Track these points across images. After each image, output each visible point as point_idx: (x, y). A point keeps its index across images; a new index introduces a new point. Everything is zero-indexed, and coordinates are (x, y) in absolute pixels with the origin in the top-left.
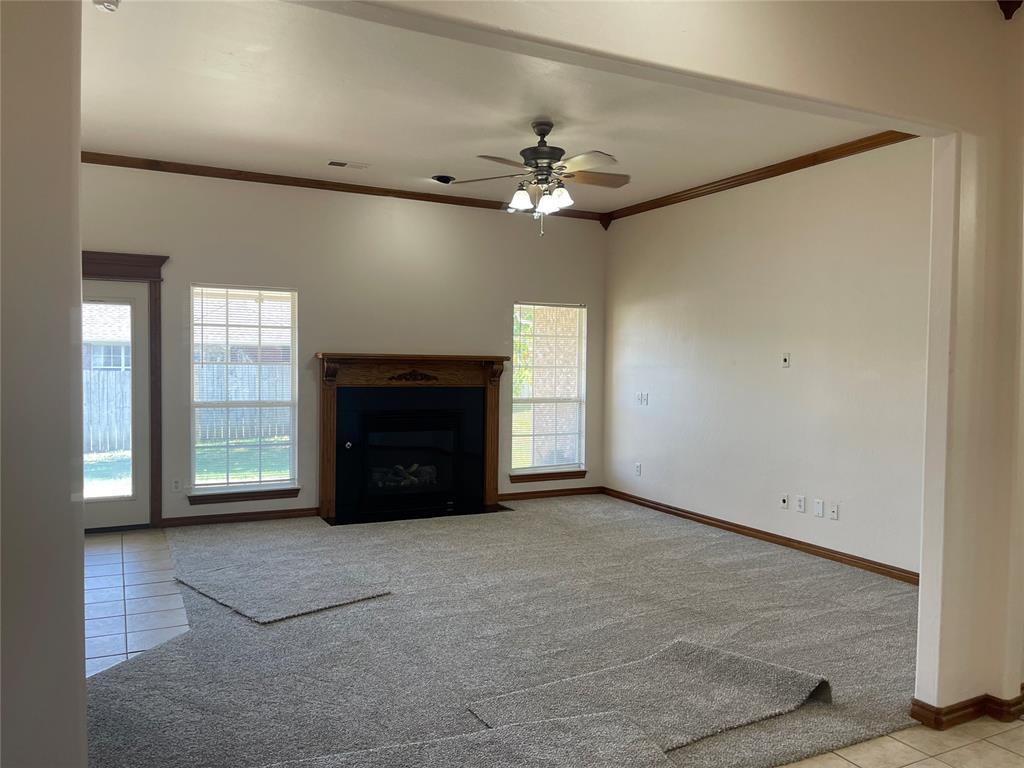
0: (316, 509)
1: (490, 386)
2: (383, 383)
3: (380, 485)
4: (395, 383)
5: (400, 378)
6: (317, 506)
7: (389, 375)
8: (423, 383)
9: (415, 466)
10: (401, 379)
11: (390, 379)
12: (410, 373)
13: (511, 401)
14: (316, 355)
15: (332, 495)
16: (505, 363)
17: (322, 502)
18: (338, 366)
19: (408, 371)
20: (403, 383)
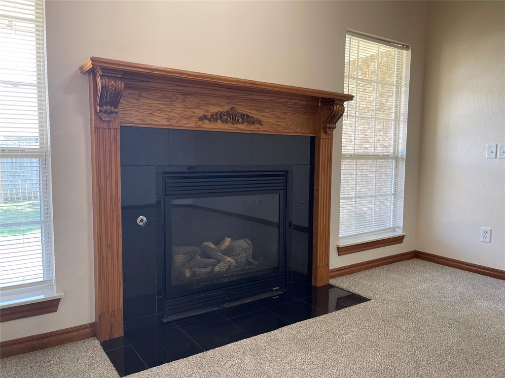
0: (92, 325)
1: (323, 135)
2: (191, 125)
3: (188, 274)
4: (207, 126)
5: (214, 118)
6: (93, 320)
7: (200, 112)
8: (242, 127)
9: (227, 242)
10: (216, 120)
11: (203, 118)
12: (228, 113)
13: (341, 156)
14: (81, 68)
15: (118, 302)
16: (345, 104)
17: (101, 315)
18: (121, 85)
19: (226, 108)
20: (219, 126)
